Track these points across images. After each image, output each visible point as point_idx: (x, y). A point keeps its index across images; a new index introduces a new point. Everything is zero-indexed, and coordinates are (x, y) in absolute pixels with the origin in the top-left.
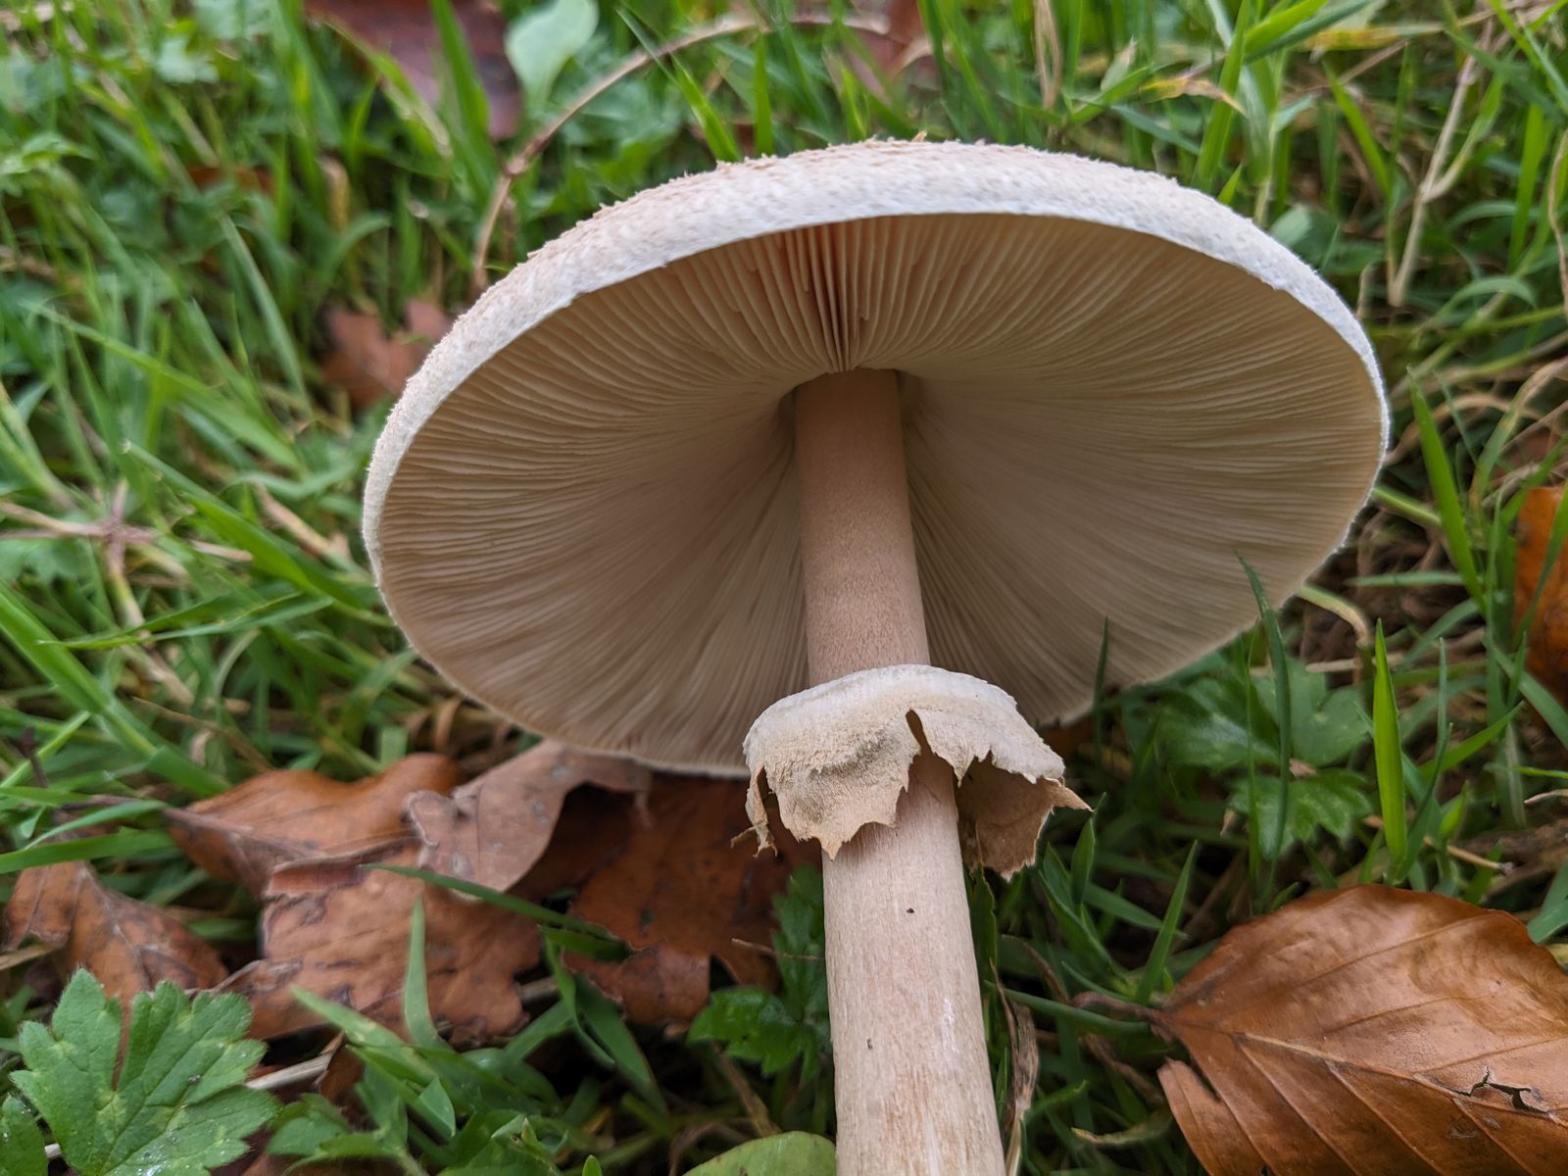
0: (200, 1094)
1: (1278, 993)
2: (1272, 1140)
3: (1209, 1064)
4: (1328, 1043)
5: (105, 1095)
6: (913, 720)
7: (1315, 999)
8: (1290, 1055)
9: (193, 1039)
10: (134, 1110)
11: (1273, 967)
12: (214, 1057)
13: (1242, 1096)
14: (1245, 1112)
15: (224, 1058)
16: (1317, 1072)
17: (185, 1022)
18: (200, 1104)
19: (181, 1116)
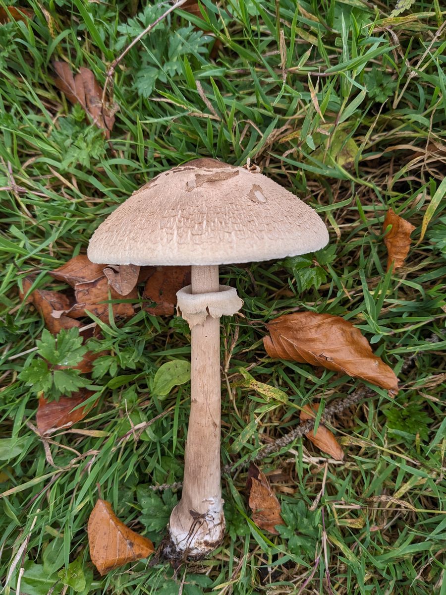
0: (73, 350)
1: (289, 329)
2: (281, 353)
3: (273, 337)
4: (295, 341)
5: (55, 351)
6: (207, 309)
7: (295, 332)
8: (287, 341)
9: (69, 339)
10: (61, 353)
11: (289, 324)
12: (74, 343)
13: (278, 345)
14: (278, 349)
15: (76, 342)
16: (291, 345)
17: (67, 337)
18: (74, 351)
19: (70, 353)
